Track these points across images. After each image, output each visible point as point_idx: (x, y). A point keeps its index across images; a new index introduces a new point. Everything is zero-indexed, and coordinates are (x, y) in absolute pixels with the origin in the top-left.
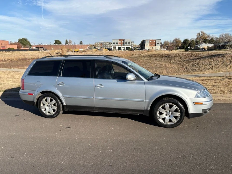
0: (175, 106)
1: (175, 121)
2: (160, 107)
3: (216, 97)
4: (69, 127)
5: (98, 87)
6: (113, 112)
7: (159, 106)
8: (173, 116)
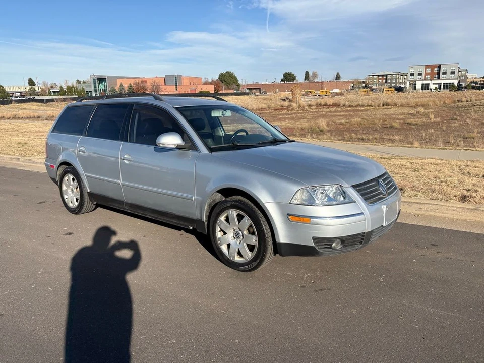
0: (246, 217)
2: (222, 218)
4: (70, 234)
5: (125, 161)
7: (219, 215)
8: (245, 244)
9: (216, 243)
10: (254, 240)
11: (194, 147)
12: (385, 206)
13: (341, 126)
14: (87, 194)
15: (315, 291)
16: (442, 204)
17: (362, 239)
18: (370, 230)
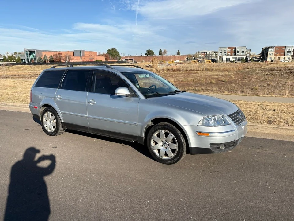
0: (171, 134)
4: (56, 147)
5: (90, 103)
7: (154, 133)
8: (170, 149)
9: (151, 149)
10: (175, 146)
11: (136, 95)
12: (243, 126)
13: (183, 82)
14: (61, 124)
15: (211, 172)
16: (260, 125)
17: (234, 144)
18: (237, 139)
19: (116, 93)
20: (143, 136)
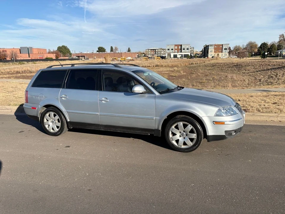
0: (190, 125)
1: (190, 144)
2: (173, 127)
3: (269, 117)
4: (68, 147)
6: (121, 131)
7: (172, 125)
8: (188, 138)
9: (169, 140)
10: (194, 136)
12: (244, 115)
14: (66, 123)
15: (226, 156)
17: (240, 130)
19: (134, 91)
20: (160, 128)
